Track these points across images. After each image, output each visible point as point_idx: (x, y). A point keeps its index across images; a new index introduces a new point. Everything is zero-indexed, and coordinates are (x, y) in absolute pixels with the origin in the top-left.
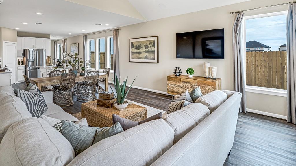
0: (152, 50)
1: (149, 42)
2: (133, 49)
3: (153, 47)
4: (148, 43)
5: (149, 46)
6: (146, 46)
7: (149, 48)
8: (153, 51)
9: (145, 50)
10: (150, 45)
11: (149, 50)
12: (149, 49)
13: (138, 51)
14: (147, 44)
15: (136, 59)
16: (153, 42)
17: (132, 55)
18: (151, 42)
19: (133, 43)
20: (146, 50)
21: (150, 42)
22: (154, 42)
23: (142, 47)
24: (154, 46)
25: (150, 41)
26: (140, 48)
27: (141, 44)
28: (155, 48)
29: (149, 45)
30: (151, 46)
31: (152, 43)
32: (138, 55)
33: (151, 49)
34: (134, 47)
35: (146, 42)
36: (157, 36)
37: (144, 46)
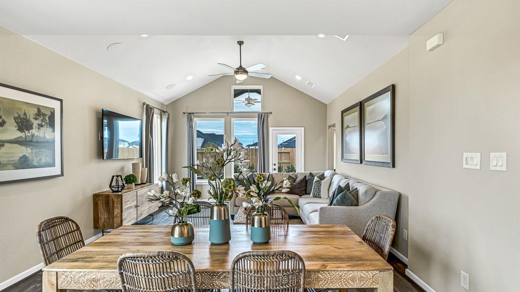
0: (44, 138)
1: (36, 110)
3: (50, 130)
5: (35, 123)
6: (21, 122)
7: (34, 131)
9: (18, 134)
10: (39, 122)
11: (33, 135)
12: (36, 134)
14: (25, 114)
16: (48, 113)
18: (42, 111)
20: (23, 135)
21: (39, 110)
22: (53, 114)
23: (4, 122)
24: (52, 124)
25: (39, 108)
28: (54, 131)
29: (36, 119)
30: (40, 126)
31: (44, 115)
33: (41, 135)
35: (25, 108)
36: (61, 101)
37: (15, 119)
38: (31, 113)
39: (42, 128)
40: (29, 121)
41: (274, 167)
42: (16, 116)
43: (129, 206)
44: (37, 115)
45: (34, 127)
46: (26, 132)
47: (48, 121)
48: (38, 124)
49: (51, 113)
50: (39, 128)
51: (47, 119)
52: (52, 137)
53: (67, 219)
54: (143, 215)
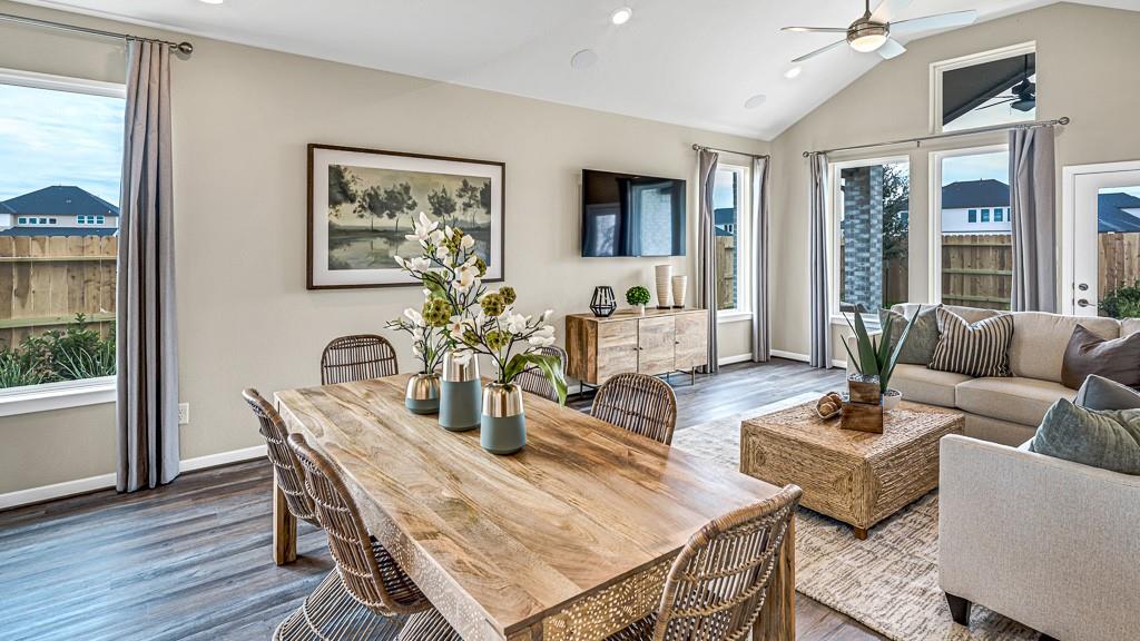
0: (474, 223)
1: (461, 184)
2: (346, 208)
3: (483, 210)
4: (455, 187)
5: (459, 202)
6: (439, 203)
7: (458, 214)
8: (478, 229)
10: (466, 200)
11: (456, 220)
12: (461, 218)
13: (383, 222)
14: (444, 191)
15: (371, 265)
16: (481, 186)
17: (331, 247)
18: (471, 184)
19: (347, 176)
20: (439, 219)
21: (465, 183)
22: (488, 187)
23: (415, 204)
24: (486, 203)
25: (465, 180)
26: (399, 209)
27: (407, 189)
28: (489, 212)
29: (460, 196)
30: (467, 206)
31: (474, 189)
32: (386, 246)
33: (469, 219)
34: (353, 201)
35: (444, 181)
36: (502, 165)
37: (430, 198)
38: (453, 189)
39: (469, 209)
40: (449, 200)
41: (1081, 295)
42: (432, 194)
43: (615, 345)
44: (462, 190)
45: (457, 208)
46: (446, 215)
47: (479, 198)
48: (464, 204)
49: (486, 185)
50: (464, 210)
51: (478, 195)
52: (486, 222)
53: (381, 340)
54: (655, 368)
